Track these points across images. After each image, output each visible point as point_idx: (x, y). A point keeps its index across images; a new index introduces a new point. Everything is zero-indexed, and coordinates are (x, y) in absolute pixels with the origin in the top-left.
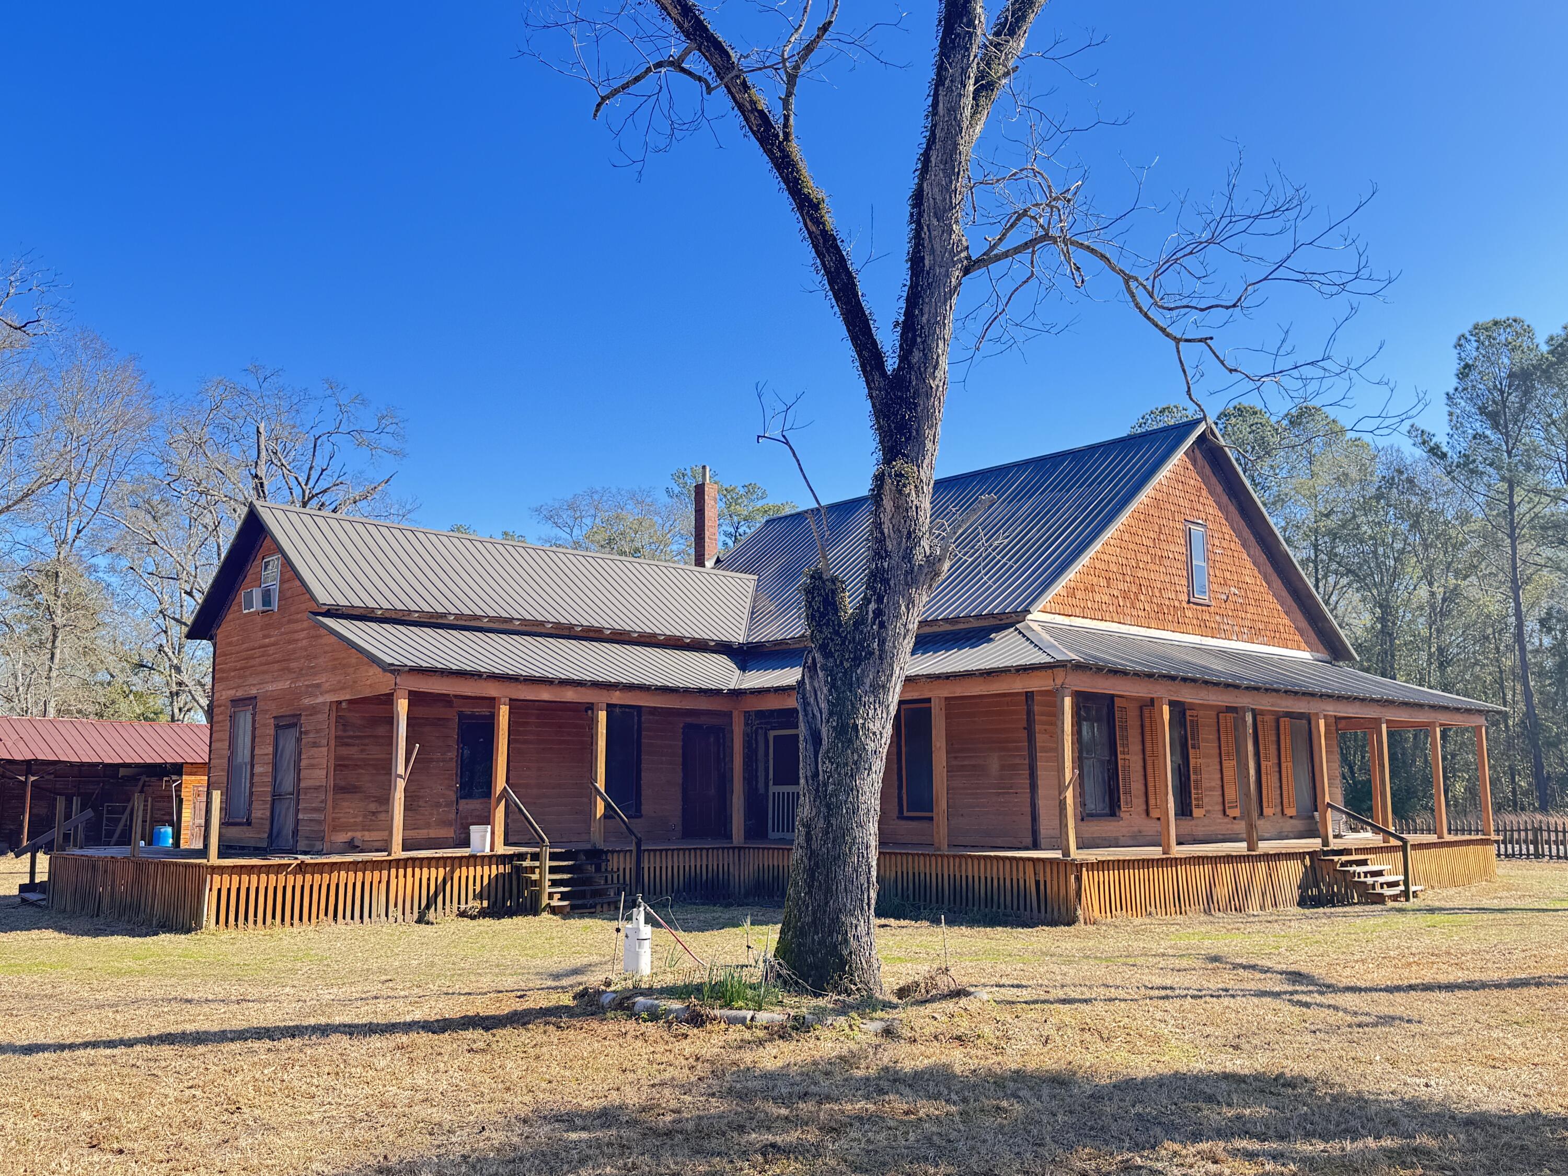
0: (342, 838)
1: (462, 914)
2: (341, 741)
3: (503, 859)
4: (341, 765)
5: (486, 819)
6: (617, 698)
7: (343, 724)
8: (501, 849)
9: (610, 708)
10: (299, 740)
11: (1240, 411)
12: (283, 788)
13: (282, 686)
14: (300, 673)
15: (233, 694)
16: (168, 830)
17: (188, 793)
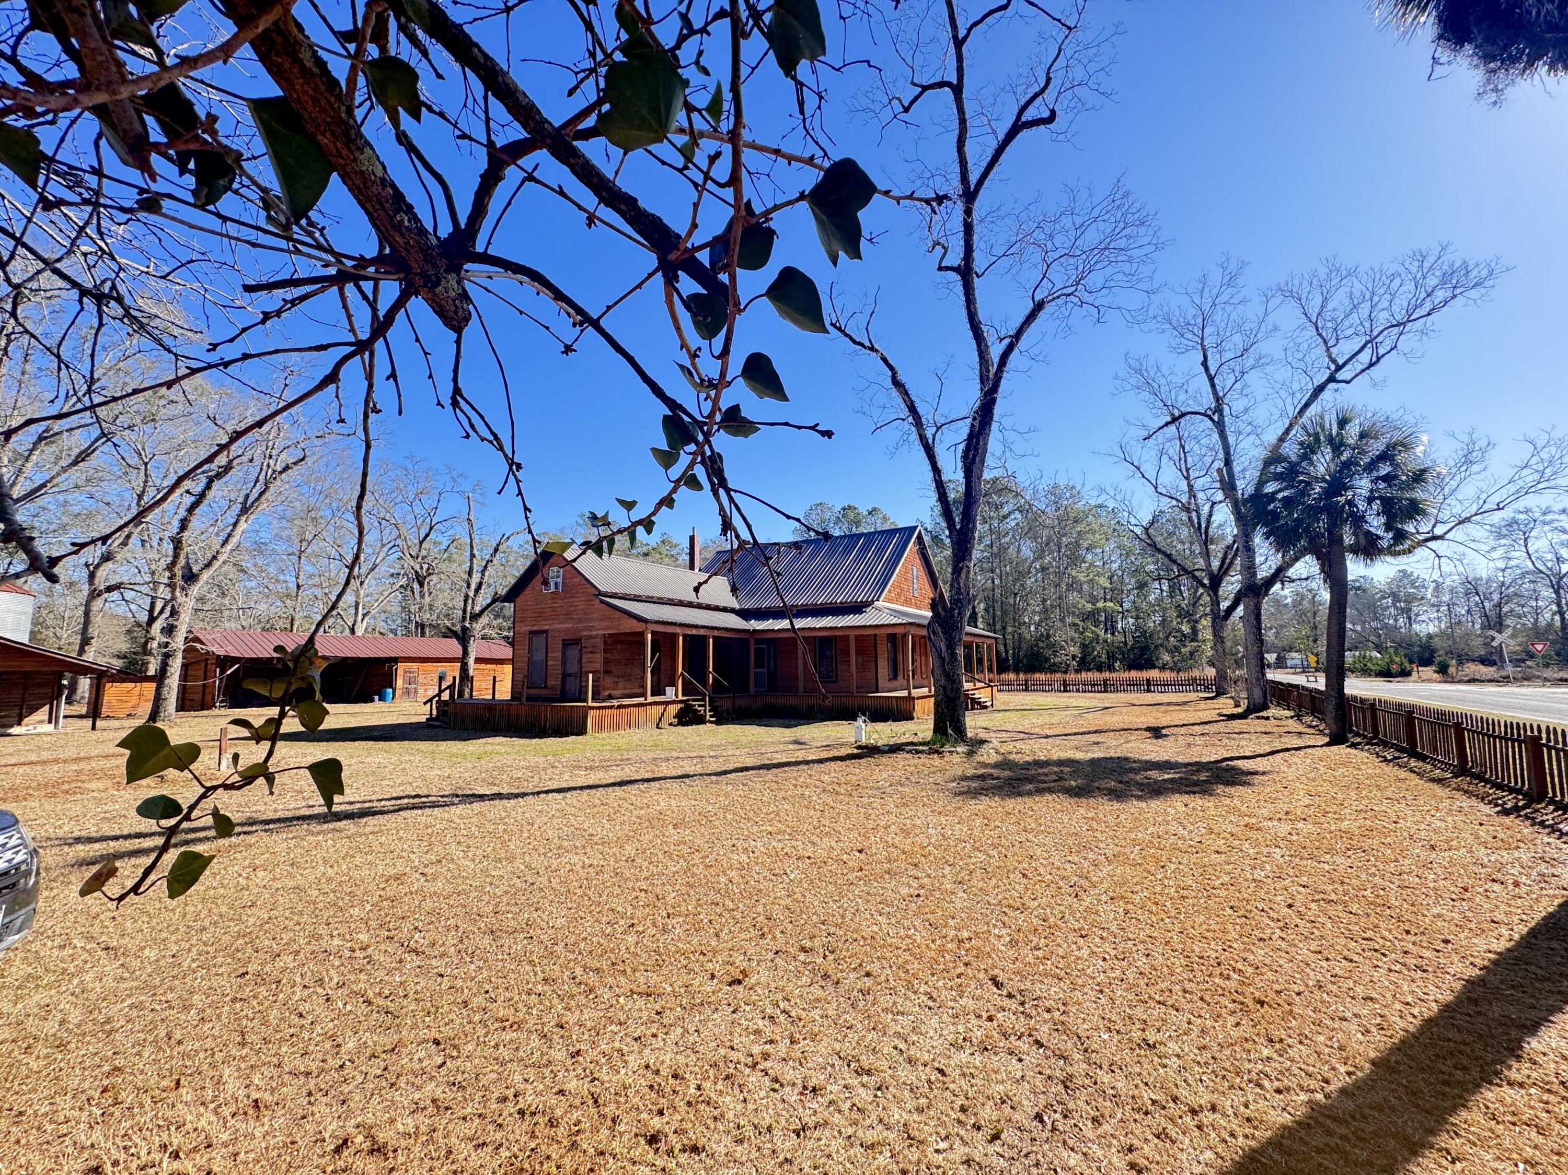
0: (607, 693)
1: (671, 724)
2: (606, 651)
3: (681, 702)
4: (606, 662)
5: (673, 684)
6: (716, 633)
7: (605, 643)
8: (680, 697)
9: (714, 637)
10: (580, 651)
11: (850, 507)
12: (570, 671)
13: (566, 626)
14: (580, 620)
15: (530, 628)
16: (390, 690)
17: (400, 671)
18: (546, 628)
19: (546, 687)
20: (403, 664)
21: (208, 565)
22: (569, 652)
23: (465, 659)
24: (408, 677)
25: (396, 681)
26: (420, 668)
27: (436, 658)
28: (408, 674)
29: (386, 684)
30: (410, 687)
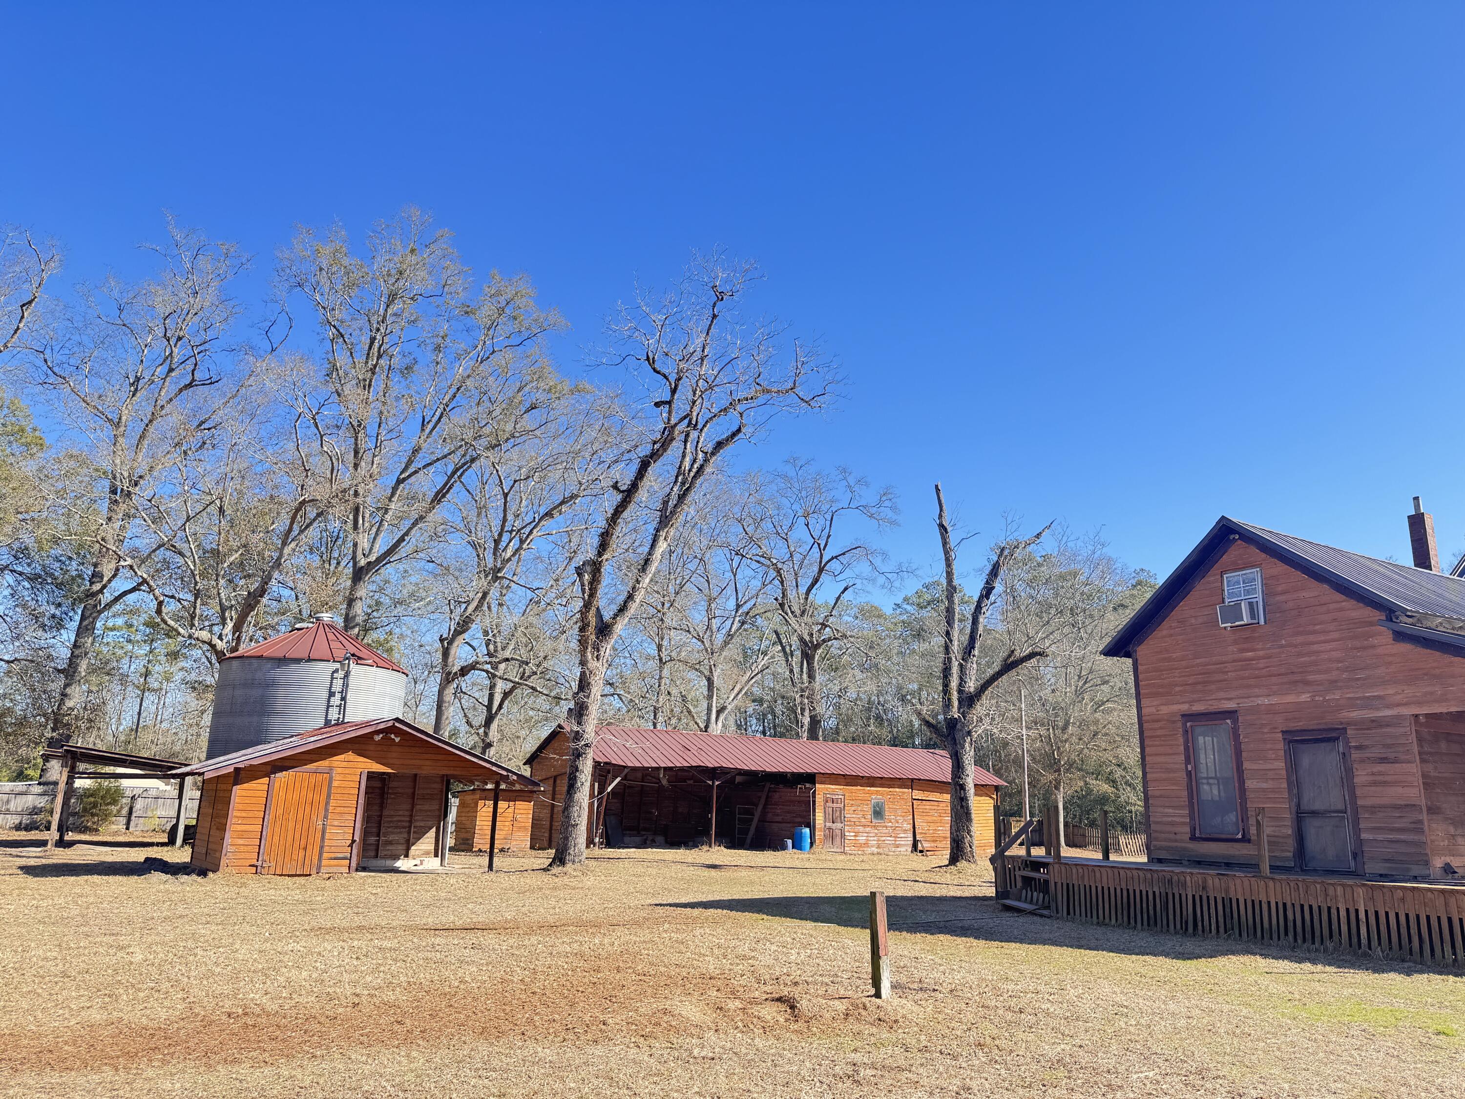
0: (1441, 862)
2: (1423, 758)
4: (1436, 784)
7: (1419, 738)
10: (1347, 756)
12: (1317, 806)
13: (1291, 698)
14: (1333, 684)
15: (1185, 708)
16: (807, 831)
17: (819, 799)
18: (1230, 705)
19: (1245, 839)
20: (823, 786)
21: (622, 609)
22: (1306, 760)
23: (959, 777)
24: (831, 809)
25: (814, 815)
26: (847, 795)
27: (868, 778)
28: (830, 804)
29: (799, 820)
30: (834, 826)
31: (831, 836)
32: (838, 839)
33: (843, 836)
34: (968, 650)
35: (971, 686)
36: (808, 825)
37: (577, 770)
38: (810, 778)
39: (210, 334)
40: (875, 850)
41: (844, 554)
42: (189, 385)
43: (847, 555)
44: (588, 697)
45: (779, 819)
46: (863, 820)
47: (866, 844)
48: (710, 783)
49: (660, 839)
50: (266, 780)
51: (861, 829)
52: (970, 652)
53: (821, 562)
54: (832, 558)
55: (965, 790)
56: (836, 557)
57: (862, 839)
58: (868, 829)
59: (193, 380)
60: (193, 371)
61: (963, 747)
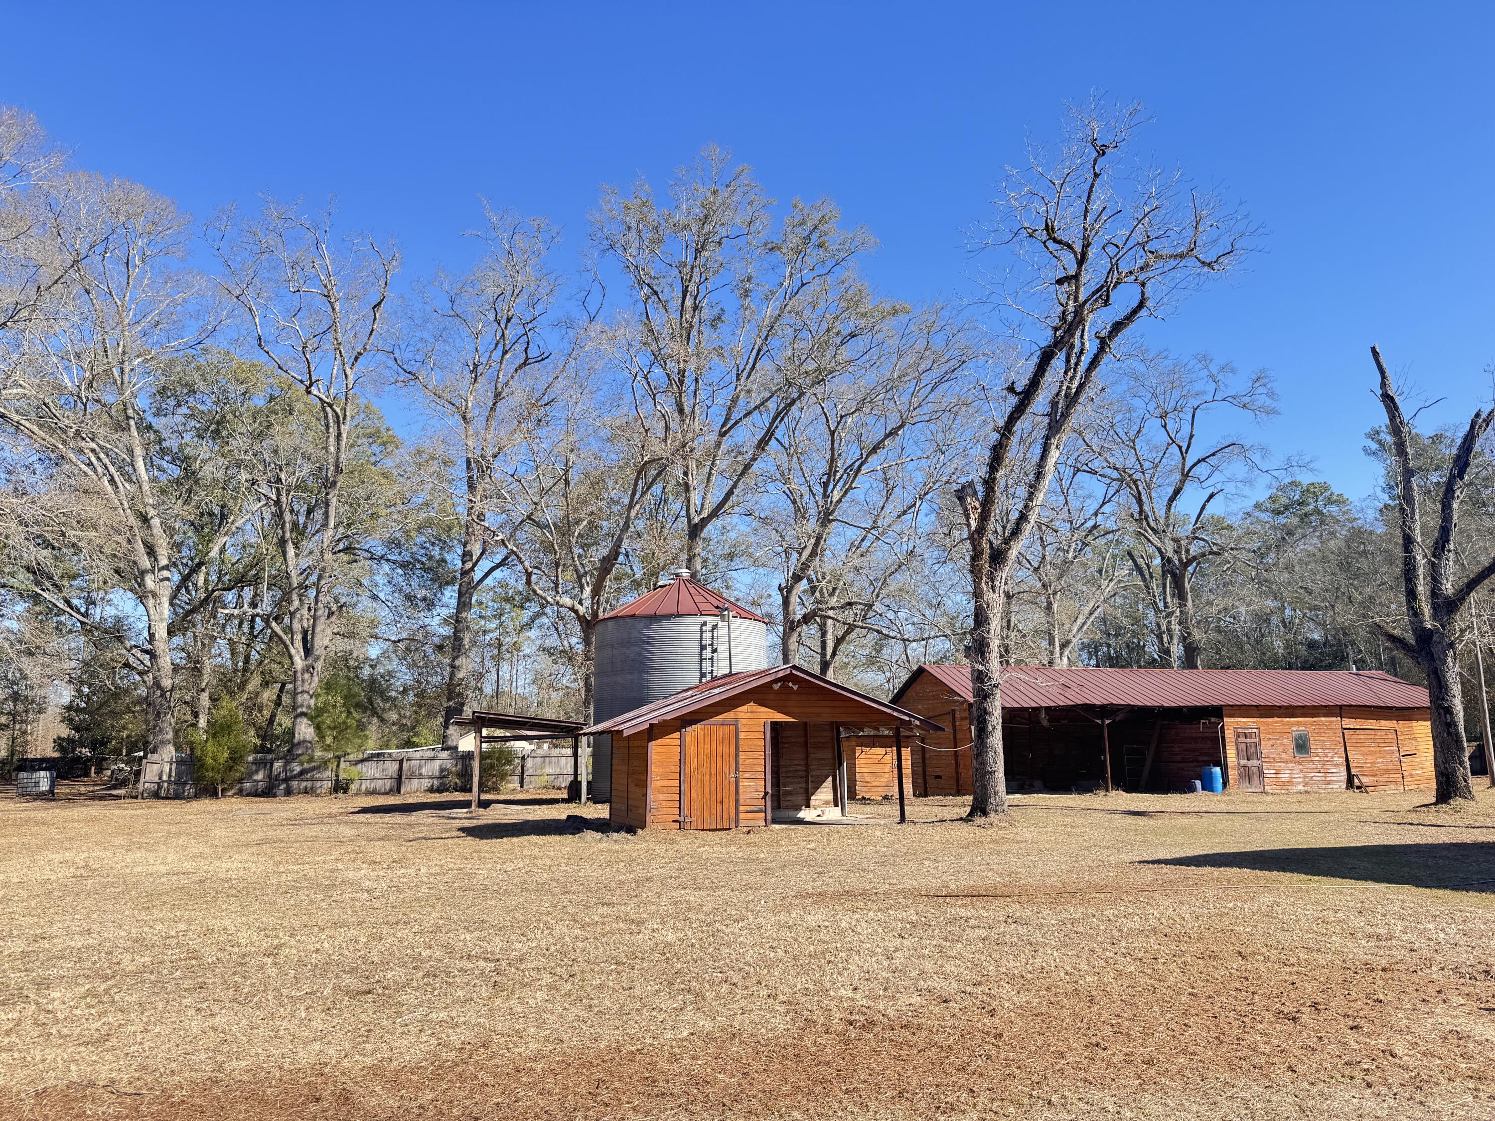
16: (1217, 770)
17: (1229, 734)
20: (1232, 720)
23: (1443, 699)
24: (1244, 746)
25: (1225, 753)
26: (1262, 728)
27: (1286, 707)
28: (1244, 740)
29: (1206, 758)
30: (1250, 763)
31: (1247, 775)
32: (1256, 779)
33: (1261, 774)
34: (1440, 546)
35: (1448, 587)
36: (1218, 763)
37: (986, 712)
38: (1217, 712)
39: (540, 308)
40: (1300, 787)
41: (1213, 455)
42: (525, 364)
43: (1219, 455)
44: (988, 632)
45: (1179, 758)
46: (1284, 755)
47: (1290, 782)
48: (1099, 722)
49: (1038, 783)
50: (677, 735)
51: (1283, 765)
52: (1443, 547)
53: (1183, 469)
54: (1199, 461)
55: (1451, 713)
56: (1204, 460)
57: (1285, 776)
58: (1290, 766)
59: (527, 358)
60: (526, 349)
61: (1444, 662)
